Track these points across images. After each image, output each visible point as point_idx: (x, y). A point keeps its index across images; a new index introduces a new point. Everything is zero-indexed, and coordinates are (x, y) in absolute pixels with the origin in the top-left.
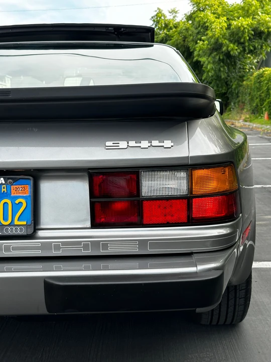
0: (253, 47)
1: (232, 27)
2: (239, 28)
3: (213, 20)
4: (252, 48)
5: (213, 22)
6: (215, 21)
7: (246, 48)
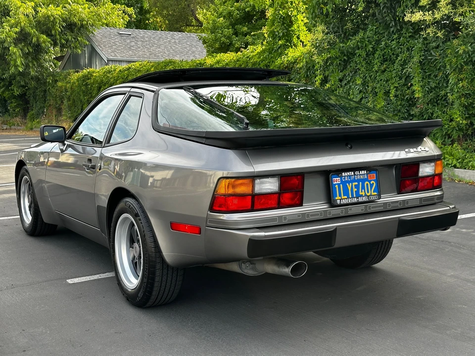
0: (64, 40)
1: (40, 14)
2: (48, 17)
3: (19, 5)
4: (64, 42)
5: (20, 8)
6: (22, 5)
7: (58, 41)
